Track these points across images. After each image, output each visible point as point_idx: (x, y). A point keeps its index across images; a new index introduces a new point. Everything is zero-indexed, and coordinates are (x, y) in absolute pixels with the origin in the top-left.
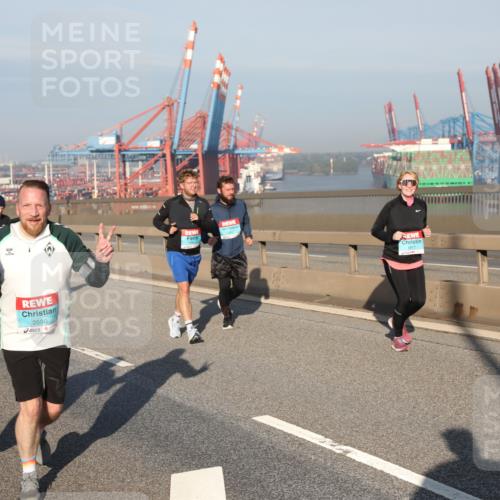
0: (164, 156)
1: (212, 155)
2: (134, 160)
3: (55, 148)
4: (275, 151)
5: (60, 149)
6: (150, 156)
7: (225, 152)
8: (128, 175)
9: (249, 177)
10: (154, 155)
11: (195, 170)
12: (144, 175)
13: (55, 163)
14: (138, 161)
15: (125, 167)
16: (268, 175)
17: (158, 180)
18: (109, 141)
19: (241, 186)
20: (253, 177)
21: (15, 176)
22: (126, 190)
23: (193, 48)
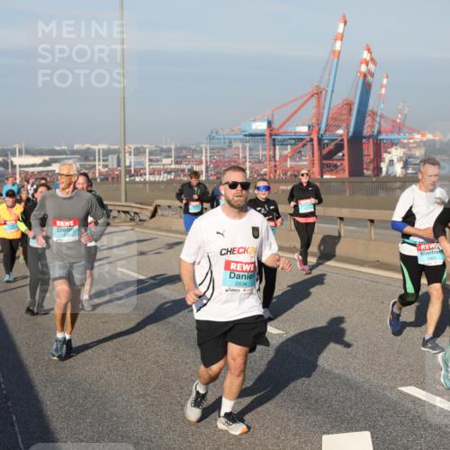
0: (312, 140)
1: (356, 140)
2: (284, 144)
3: (212, 132)
4: (418, 137)
5: (217, 133)
6: (299, 141)
7: (369, 137)
8: (277, 158)
9: (391, 162)
10: (302, 140)
11: (340, 154)
12: (292, 158)
13: (212, 146)
14: (287, 145)
15: (275, 150)
16: (410, 160)
17: (305, 163)
18: (261, 126)
19: (384, 170)
20: (395, 161)
21: (176, 157)
22: (275, 171)
23: (342, 40)
